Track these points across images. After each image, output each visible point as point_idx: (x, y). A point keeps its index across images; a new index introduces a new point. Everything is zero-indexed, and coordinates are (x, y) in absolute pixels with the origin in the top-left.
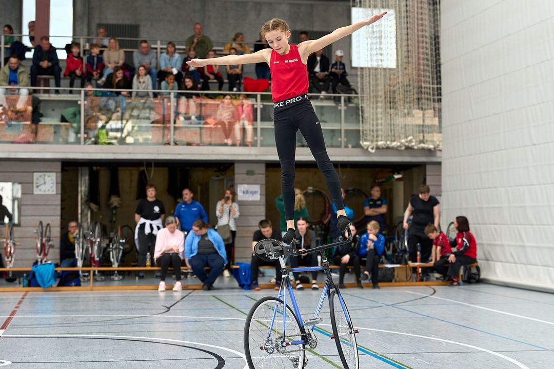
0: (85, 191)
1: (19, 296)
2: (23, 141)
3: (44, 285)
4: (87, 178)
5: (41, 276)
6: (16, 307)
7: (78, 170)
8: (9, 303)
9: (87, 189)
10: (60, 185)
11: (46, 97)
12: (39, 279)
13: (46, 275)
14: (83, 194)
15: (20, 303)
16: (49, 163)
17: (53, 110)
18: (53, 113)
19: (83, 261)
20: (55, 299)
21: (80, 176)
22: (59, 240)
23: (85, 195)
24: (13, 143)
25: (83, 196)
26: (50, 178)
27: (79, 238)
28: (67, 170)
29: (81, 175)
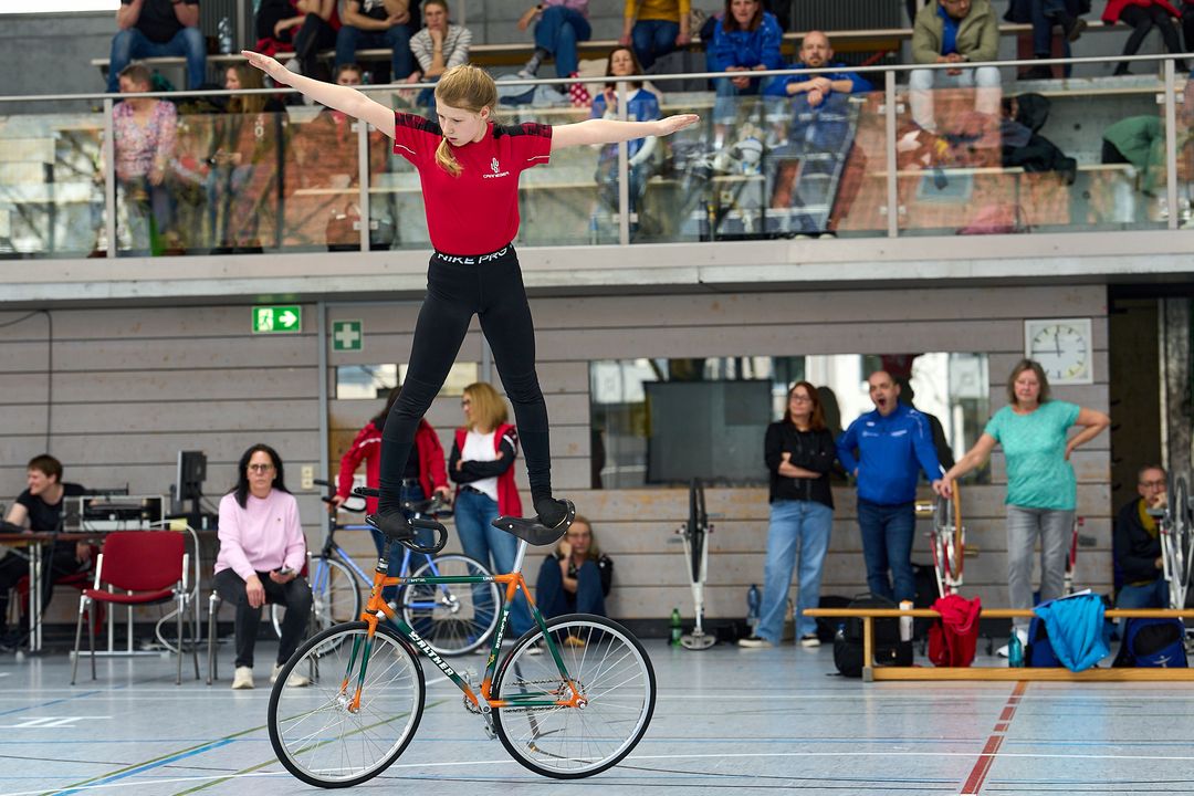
0: (1181, 371)
1: (1003, 692)
2: (991, 224)
3: (1075, 664)
4: (1185, 332)
5: (1062, 633)
6: (999, 728)
7: (1156, 308)
8: (973, 714)
9: (1185, 366)
10: (1105, 356)
11: (1055, 88)
12: (1057, 644)
13: (1079, 633)
14: (1172, 381)
15: (1007, 713)
16: (1071, 290)
17: (1077, 127)
18: (1078, 136)
19: (1185, 588)
20: (1109, 704)
21: (1161, 327)
22: (1107, 524)
23: (1179, 385)
24: (959, 232)
25: (1174, 390)
26: (1074, 337)
27: (1173, 517)
28: (1123, 311)
29: (1166, 323)
